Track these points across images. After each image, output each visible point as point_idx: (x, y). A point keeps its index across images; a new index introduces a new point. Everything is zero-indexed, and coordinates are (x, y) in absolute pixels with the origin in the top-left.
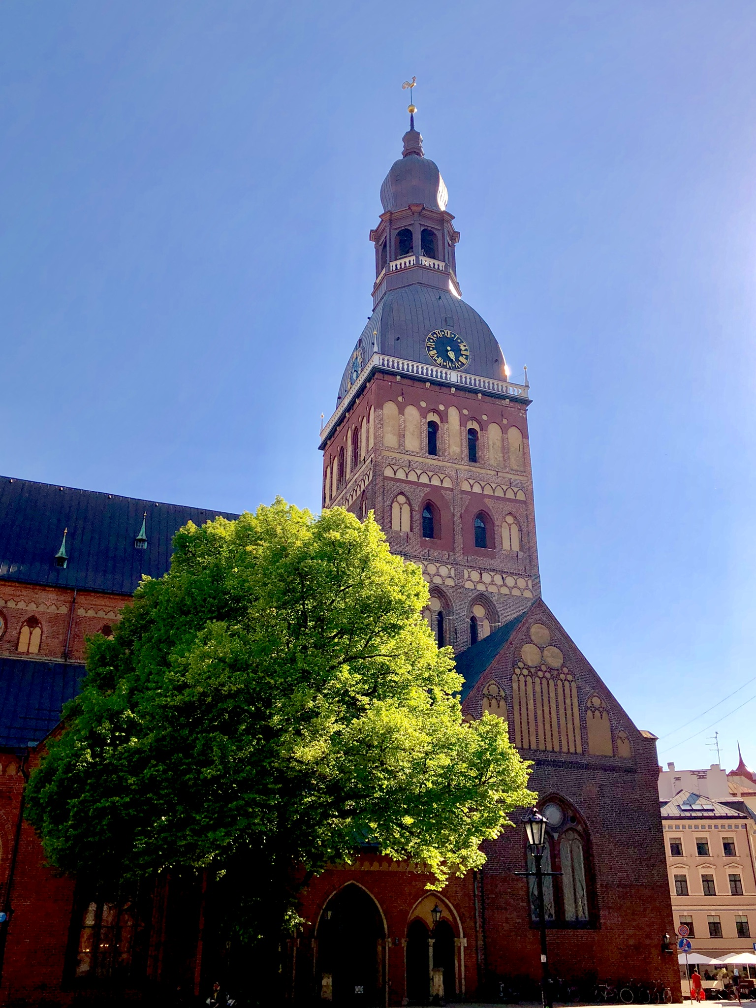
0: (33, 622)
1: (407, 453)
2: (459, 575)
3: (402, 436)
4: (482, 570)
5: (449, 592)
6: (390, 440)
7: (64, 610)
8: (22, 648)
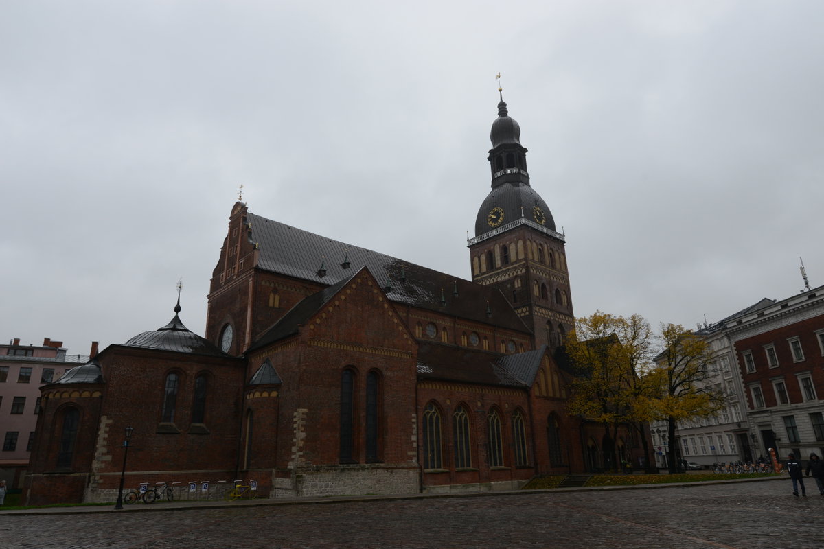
0: (444, 329)
1: (535, 262)
2: (554, 315)
3: (533, 254)
4: (560, 313)
5: (552, 322)
6: (530, 256)
7: (452, 325)
8: (443, 340)
